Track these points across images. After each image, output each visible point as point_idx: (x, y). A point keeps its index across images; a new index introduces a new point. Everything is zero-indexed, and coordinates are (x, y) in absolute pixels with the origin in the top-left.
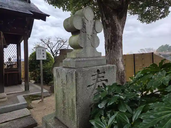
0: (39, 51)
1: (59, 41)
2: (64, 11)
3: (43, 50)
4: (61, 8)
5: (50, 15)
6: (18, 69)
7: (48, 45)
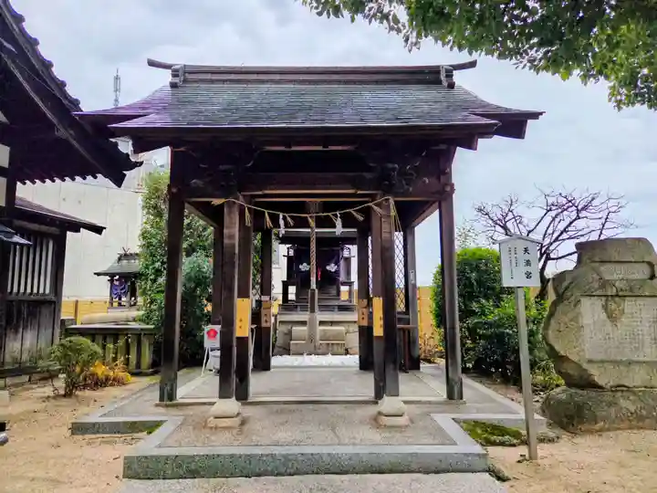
0: (513, 252)
1: (554, 208)
2: (585, 85)
3: (526, 250)
4: (577, 72)
5: (541, 114)
6: (407, 316)
7: (504, 227)
